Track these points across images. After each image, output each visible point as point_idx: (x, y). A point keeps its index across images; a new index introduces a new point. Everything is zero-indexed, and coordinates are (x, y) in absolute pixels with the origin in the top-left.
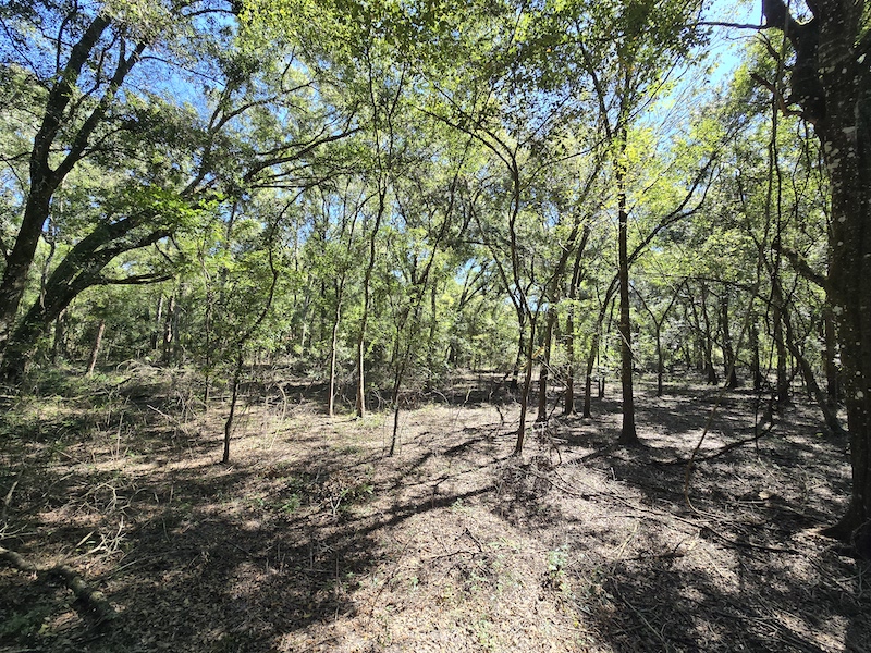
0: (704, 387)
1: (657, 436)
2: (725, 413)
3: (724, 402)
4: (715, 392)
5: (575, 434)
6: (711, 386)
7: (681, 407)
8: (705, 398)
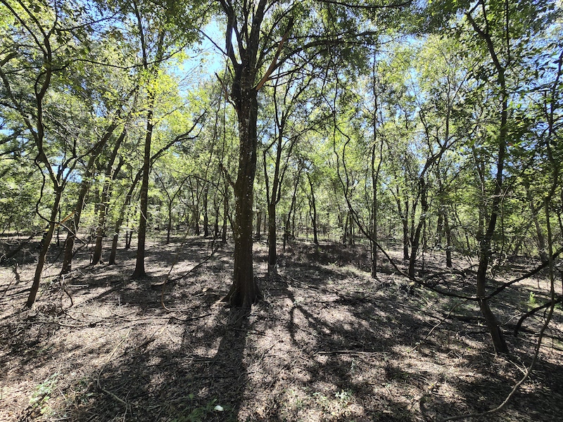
0: (192, 237)
1: (160, 269)
2: (199, 250)
3: (200, 245)
4: (198, 239)
5: (97, 279)
6: (196, 236)
7: (177, 250)
8: (192, 243)
